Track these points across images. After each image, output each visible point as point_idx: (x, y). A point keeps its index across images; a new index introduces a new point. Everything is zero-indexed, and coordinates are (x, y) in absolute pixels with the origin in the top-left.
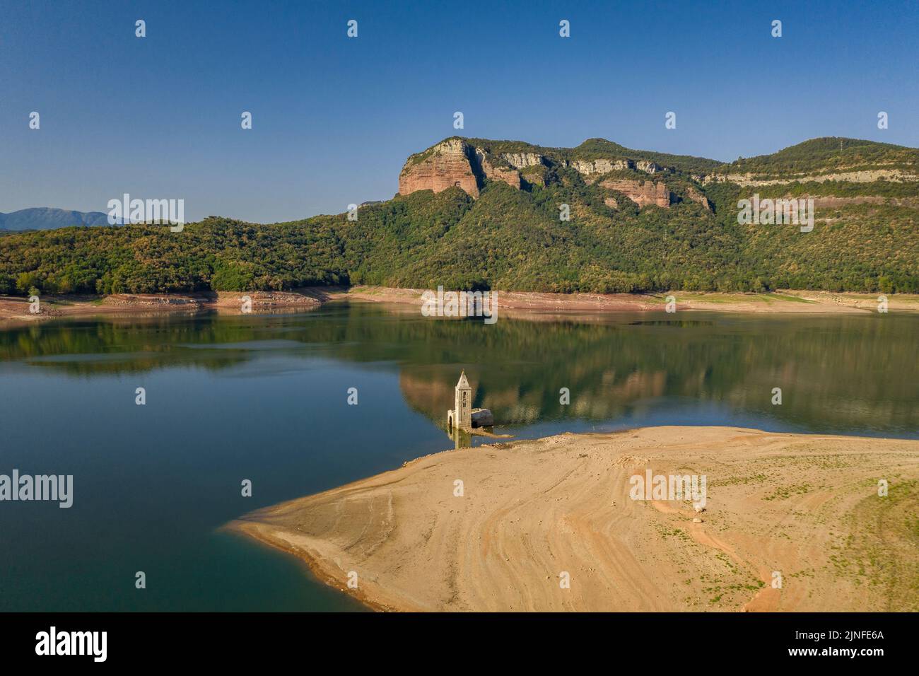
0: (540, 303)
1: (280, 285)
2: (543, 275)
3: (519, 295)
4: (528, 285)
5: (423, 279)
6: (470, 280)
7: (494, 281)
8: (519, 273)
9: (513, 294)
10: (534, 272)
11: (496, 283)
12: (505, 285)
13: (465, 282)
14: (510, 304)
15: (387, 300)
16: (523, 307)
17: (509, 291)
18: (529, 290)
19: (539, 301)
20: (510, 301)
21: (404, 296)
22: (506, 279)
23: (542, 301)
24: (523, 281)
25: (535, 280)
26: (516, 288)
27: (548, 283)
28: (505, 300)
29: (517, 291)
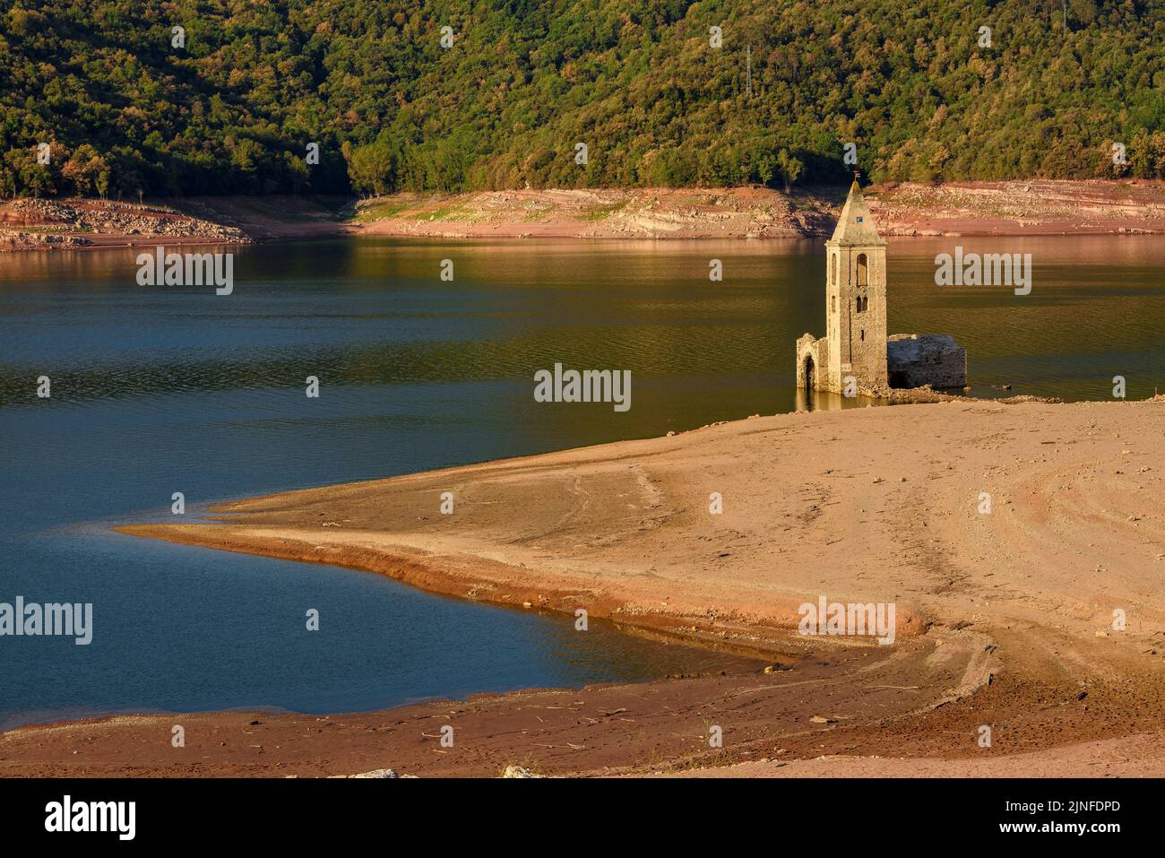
0: (1058, 215)
1: (102, 175)
2: (1063, 117)
3: (979, 193)
4: (1011, 153)
5: (618, 153)
6: (794, 147)
7: (882, 150)
8: (974, 119)
9: (953, 191)
10: (1030, 110)
11: (886, 157)
12: (924, 161)
13: (776, 152)
14: (945, 226)
15: (486, 230)
16: (995, 230)
17: (937, 180)
18: (1015, 170)
19: (1053, 209)
20: (944, 215)
21: (551, 216)
22: (926, 142)
23: (1063, 208)
24: (989, 145)
25: (1035, 136)
26: (966, 169)
27: (1086, 143)
28: (924, 213)
29: (969, 175)
